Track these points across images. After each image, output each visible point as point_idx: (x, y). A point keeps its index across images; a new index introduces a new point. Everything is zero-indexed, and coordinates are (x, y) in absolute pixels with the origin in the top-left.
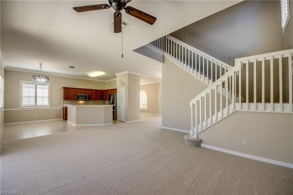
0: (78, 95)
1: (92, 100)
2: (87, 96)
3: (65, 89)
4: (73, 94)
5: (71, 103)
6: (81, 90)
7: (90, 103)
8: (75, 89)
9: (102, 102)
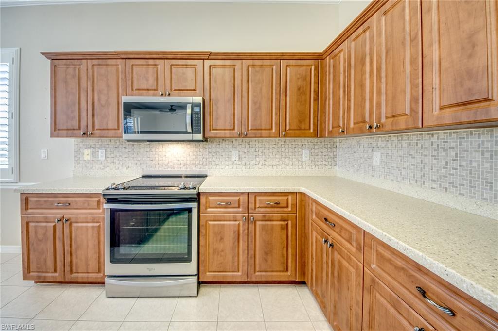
3: (56, 66)
4: (99, 100)
5: (116, 160)
6: (151, 62)
7: (229, 157)
8: (113, 62)
9: (311, 154)
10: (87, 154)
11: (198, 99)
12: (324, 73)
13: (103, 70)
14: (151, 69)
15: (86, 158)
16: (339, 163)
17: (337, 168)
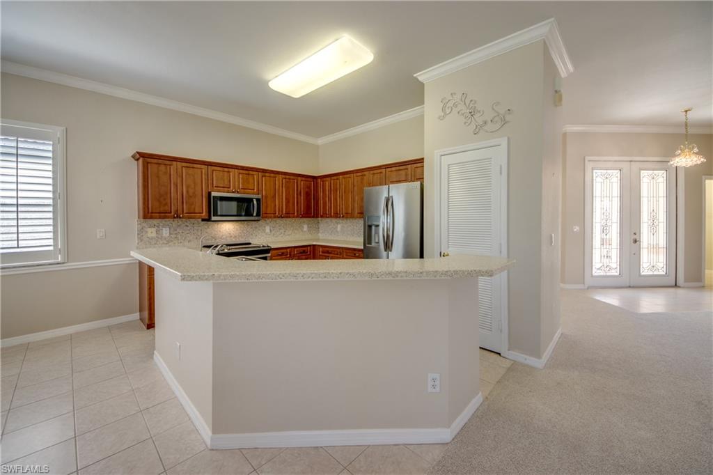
0: (213, 194)
1: (275, 217)
2: (255, 202)
3: (148, 163)
4: (187, 192)
5: (179, 236)
6: (226, 169)
7: (264, 231)
8: (199, 166)
9: (308, 227)
10: (151, 232)
11: (260, 196)
12: (317, 186)
13: (191, 171)
14: (226, 174)
15: (150, 235)
16: (321, 231)
17: (320, 234)
